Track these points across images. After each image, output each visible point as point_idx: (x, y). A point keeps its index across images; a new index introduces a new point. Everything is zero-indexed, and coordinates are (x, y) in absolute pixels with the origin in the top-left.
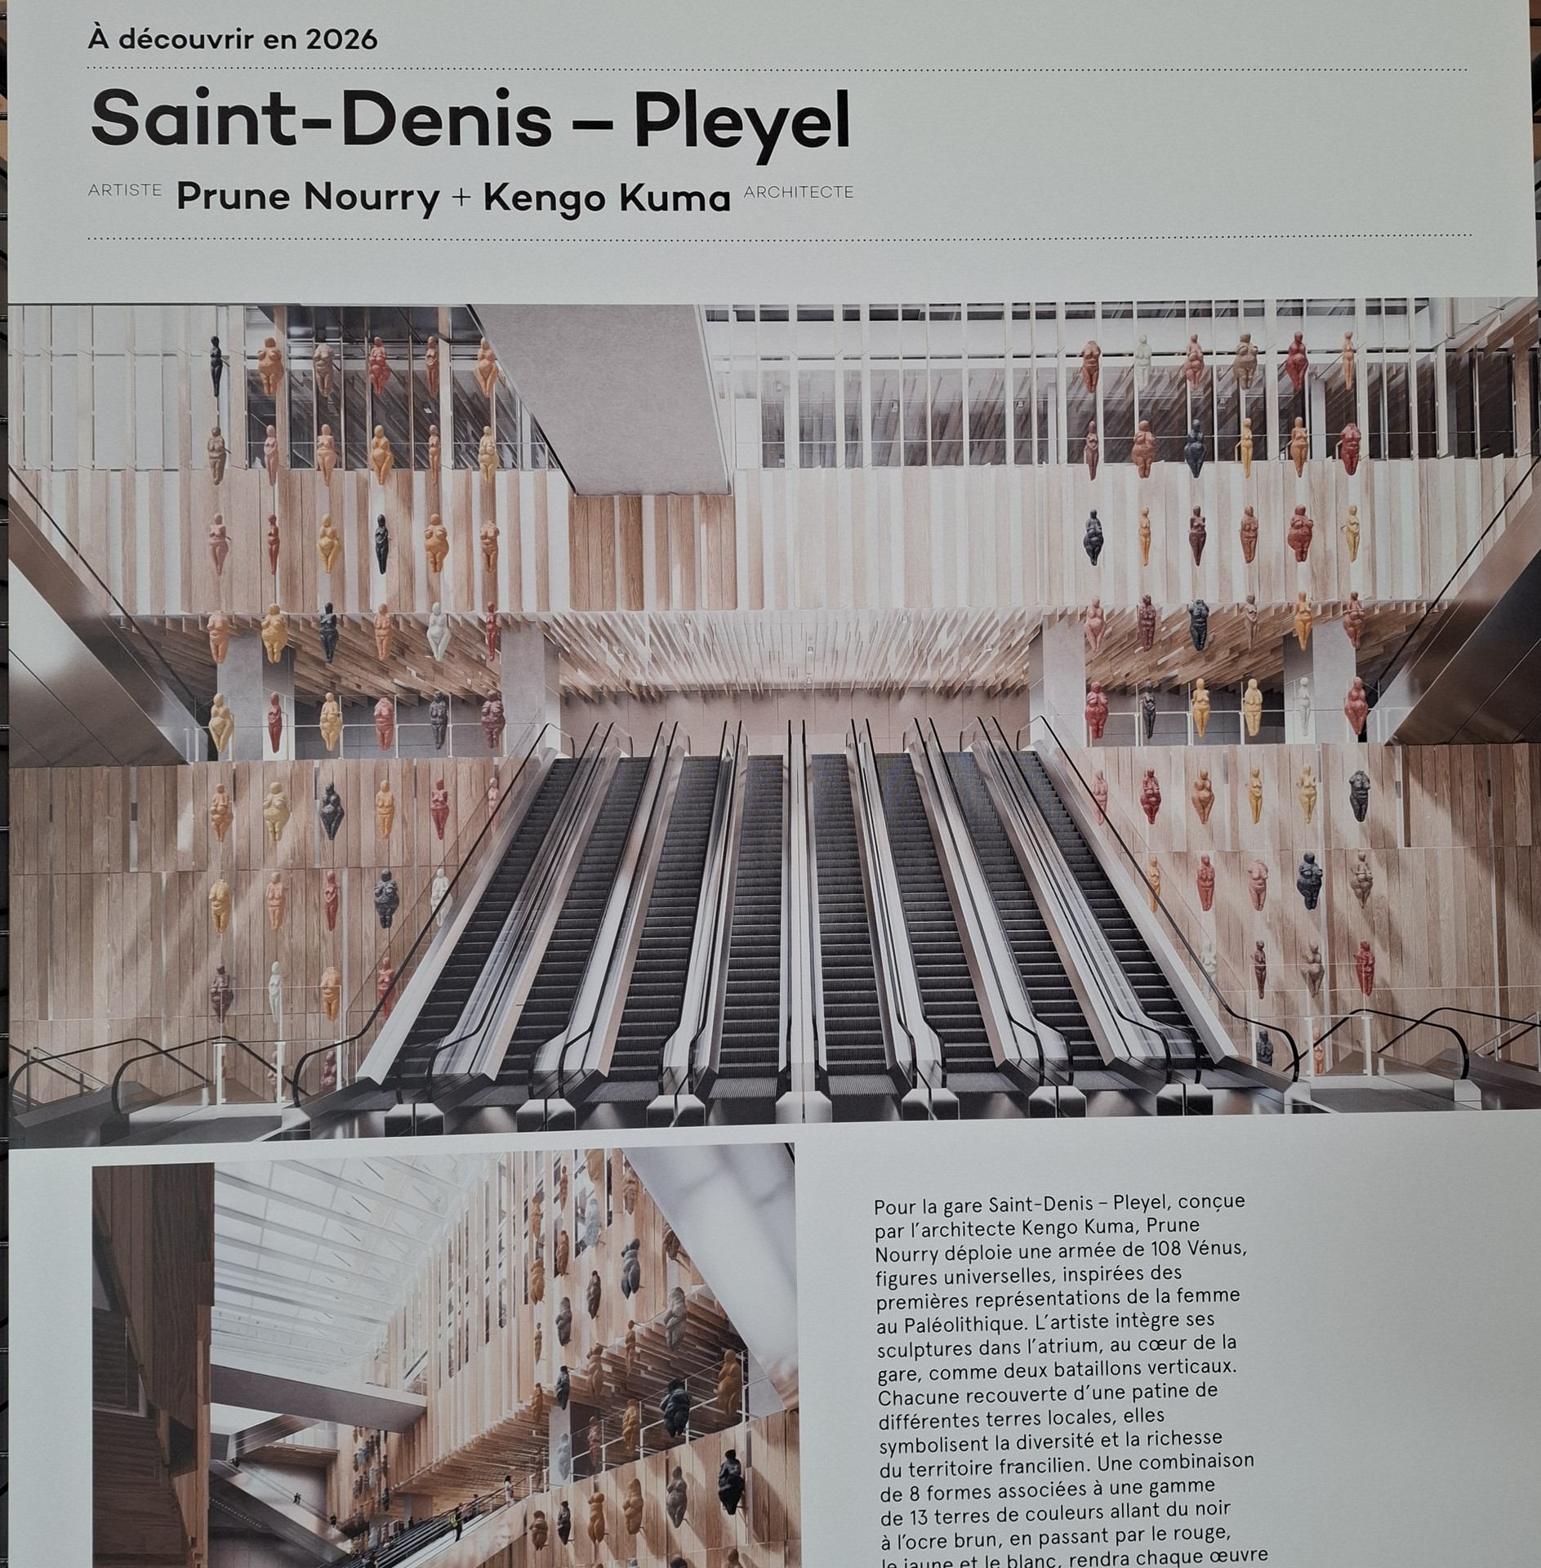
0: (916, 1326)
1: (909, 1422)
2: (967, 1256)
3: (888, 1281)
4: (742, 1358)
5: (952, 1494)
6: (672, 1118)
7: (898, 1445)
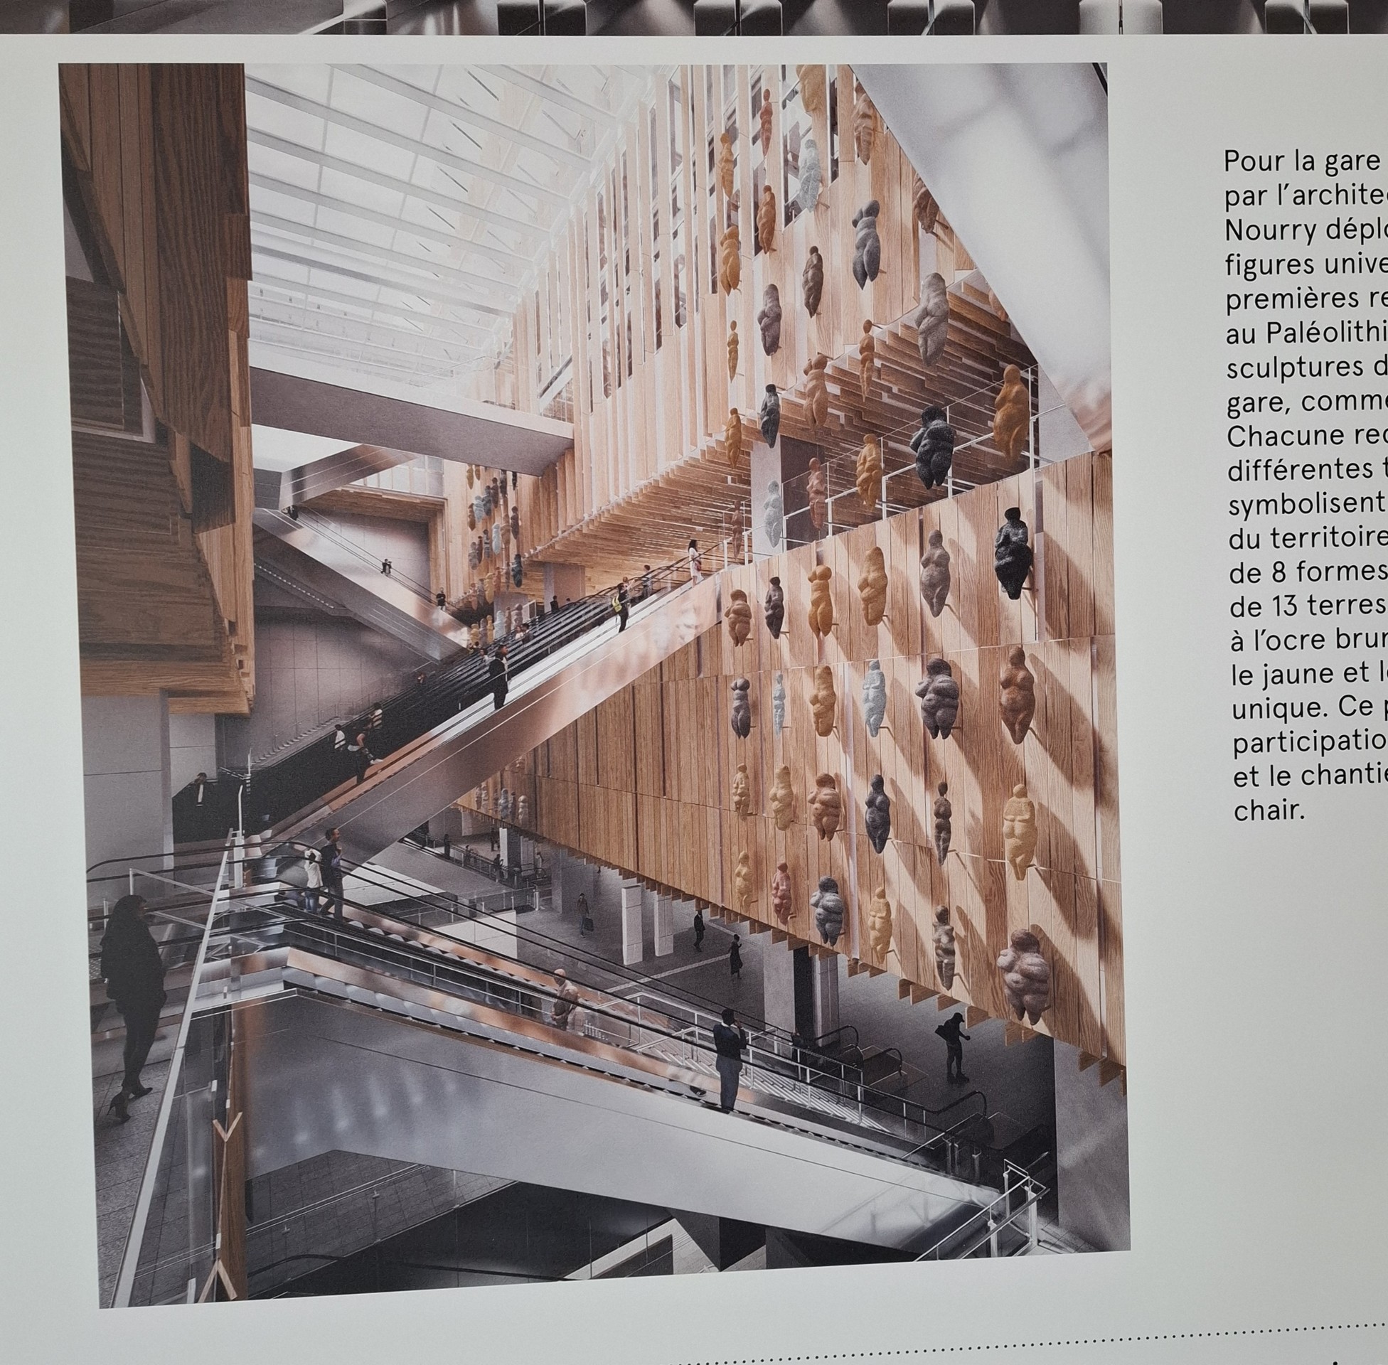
0: (1283, 333)
1: (1271, 471)
2: (1358, 233)
3: (1243, 268)
4: (1030, 377)
5: (1334, 572)
6: (926, 22)
7: (1255, 504)
